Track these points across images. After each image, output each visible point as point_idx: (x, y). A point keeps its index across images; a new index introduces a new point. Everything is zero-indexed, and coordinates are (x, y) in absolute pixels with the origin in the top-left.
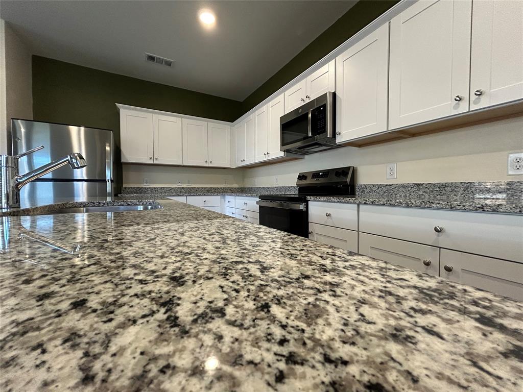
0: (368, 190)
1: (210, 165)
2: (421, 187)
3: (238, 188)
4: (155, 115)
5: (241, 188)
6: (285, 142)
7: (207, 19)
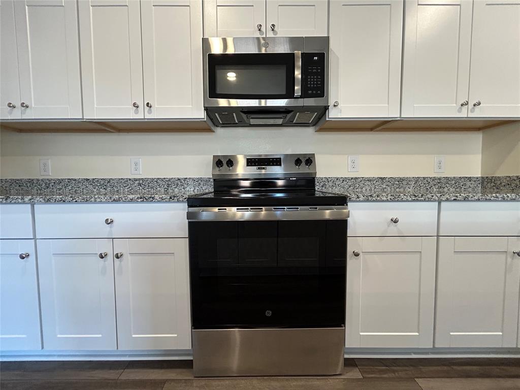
0: (331, 184)
2: (385, 181)
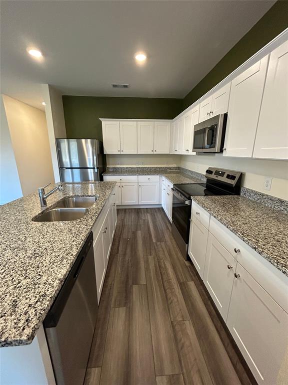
1: (155, 153)
3: (176, 167)
4: (120, 122)
5: (178, 167)
6: (195, 146)
7: (141, 58)
